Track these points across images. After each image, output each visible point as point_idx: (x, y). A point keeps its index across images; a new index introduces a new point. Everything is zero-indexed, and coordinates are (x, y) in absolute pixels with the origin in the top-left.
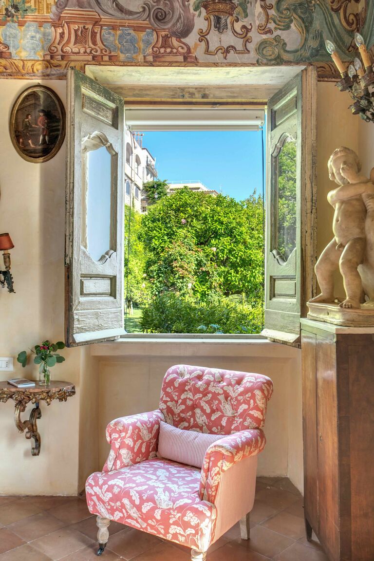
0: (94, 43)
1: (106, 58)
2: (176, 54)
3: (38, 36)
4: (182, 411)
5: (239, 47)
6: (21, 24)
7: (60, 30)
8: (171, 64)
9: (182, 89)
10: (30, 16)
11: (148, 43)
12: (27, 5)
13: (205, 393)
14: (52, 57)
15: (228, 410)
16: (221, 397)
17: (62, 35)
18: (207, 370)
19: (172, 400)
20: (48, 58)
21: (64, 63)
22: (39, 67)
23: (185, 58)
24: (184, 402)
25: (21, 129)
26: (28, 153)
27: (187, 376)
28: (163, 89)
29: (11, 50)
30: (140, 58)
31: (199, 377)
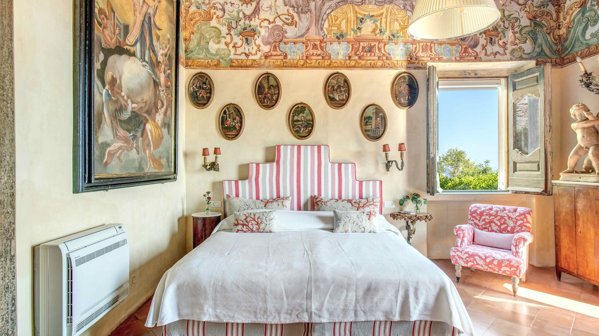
0: (431, 52)
1: (437, 59)
2: (471, 56)
3: (404, 49)
4: (484, 224)
5: (502, 52)
6: (396, 44)
7: (415, 46)
8: (468, 61)
9: (465, 71)
10: (400, 39)
11: (457, 51)
12: (399, 34)
13: (496, 216)
14: (411, 59)
15: (511, 224)
16: (506, 218)
17: (416, 48)
18: (494, 206)
19: (476, 219)
20: (409, 59)
21: (417, 62)
22: (405, 64)
23: (475, 58)
24: (484, 220)
25: (397, 93)
26: (400, 104)
27: (483, 209)
28: (455, 71)
29: (392, 56)
30: (453, 58)
31: (491, 209)
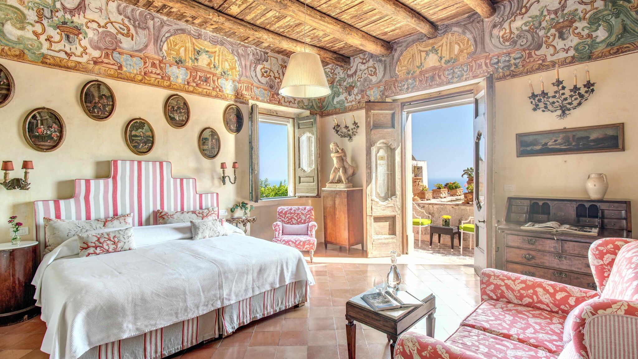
0: (252, 92)
1: (255, 98)
2: (276, 101)
3: (233, 86)
4: (288, 220)
5: (293, 102)
6: (227, 80)
7: (240, 85)
8: (275, 104)
9: (270, 110)
10: (230, 77)
11: (268, 95)
12: (229, 73)
13: (295, 213)
14: (238, 95)
15: (304, 218)
16: (301, 214)
17: (241, 87)
18: (292, 207)
19: (283, 217)
20: (236, 94)
21: (242, 97)
22: (233, 98)
23: (279, 103)
24: (287, 217)
25: (228, 121)
26: (230, 130)
27: (286, 210)
28: (265, 109)
29: (223, 89)
30: (266, 100)
31: (291, 209)
